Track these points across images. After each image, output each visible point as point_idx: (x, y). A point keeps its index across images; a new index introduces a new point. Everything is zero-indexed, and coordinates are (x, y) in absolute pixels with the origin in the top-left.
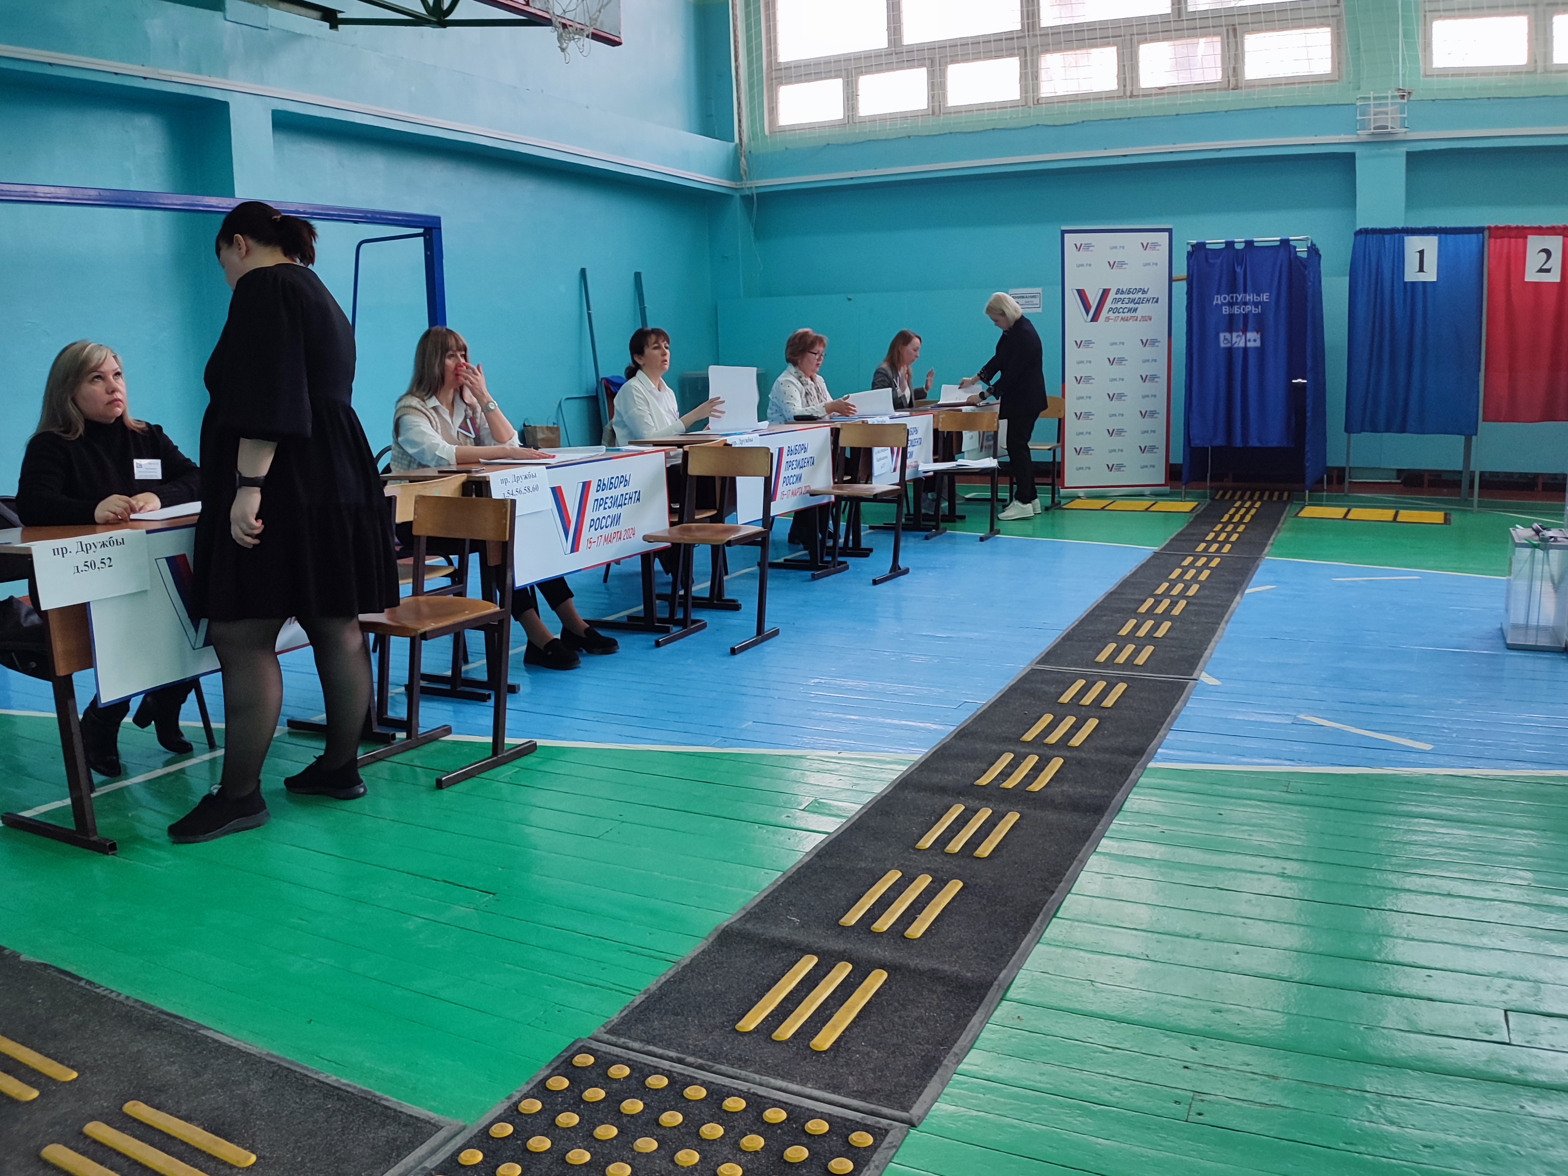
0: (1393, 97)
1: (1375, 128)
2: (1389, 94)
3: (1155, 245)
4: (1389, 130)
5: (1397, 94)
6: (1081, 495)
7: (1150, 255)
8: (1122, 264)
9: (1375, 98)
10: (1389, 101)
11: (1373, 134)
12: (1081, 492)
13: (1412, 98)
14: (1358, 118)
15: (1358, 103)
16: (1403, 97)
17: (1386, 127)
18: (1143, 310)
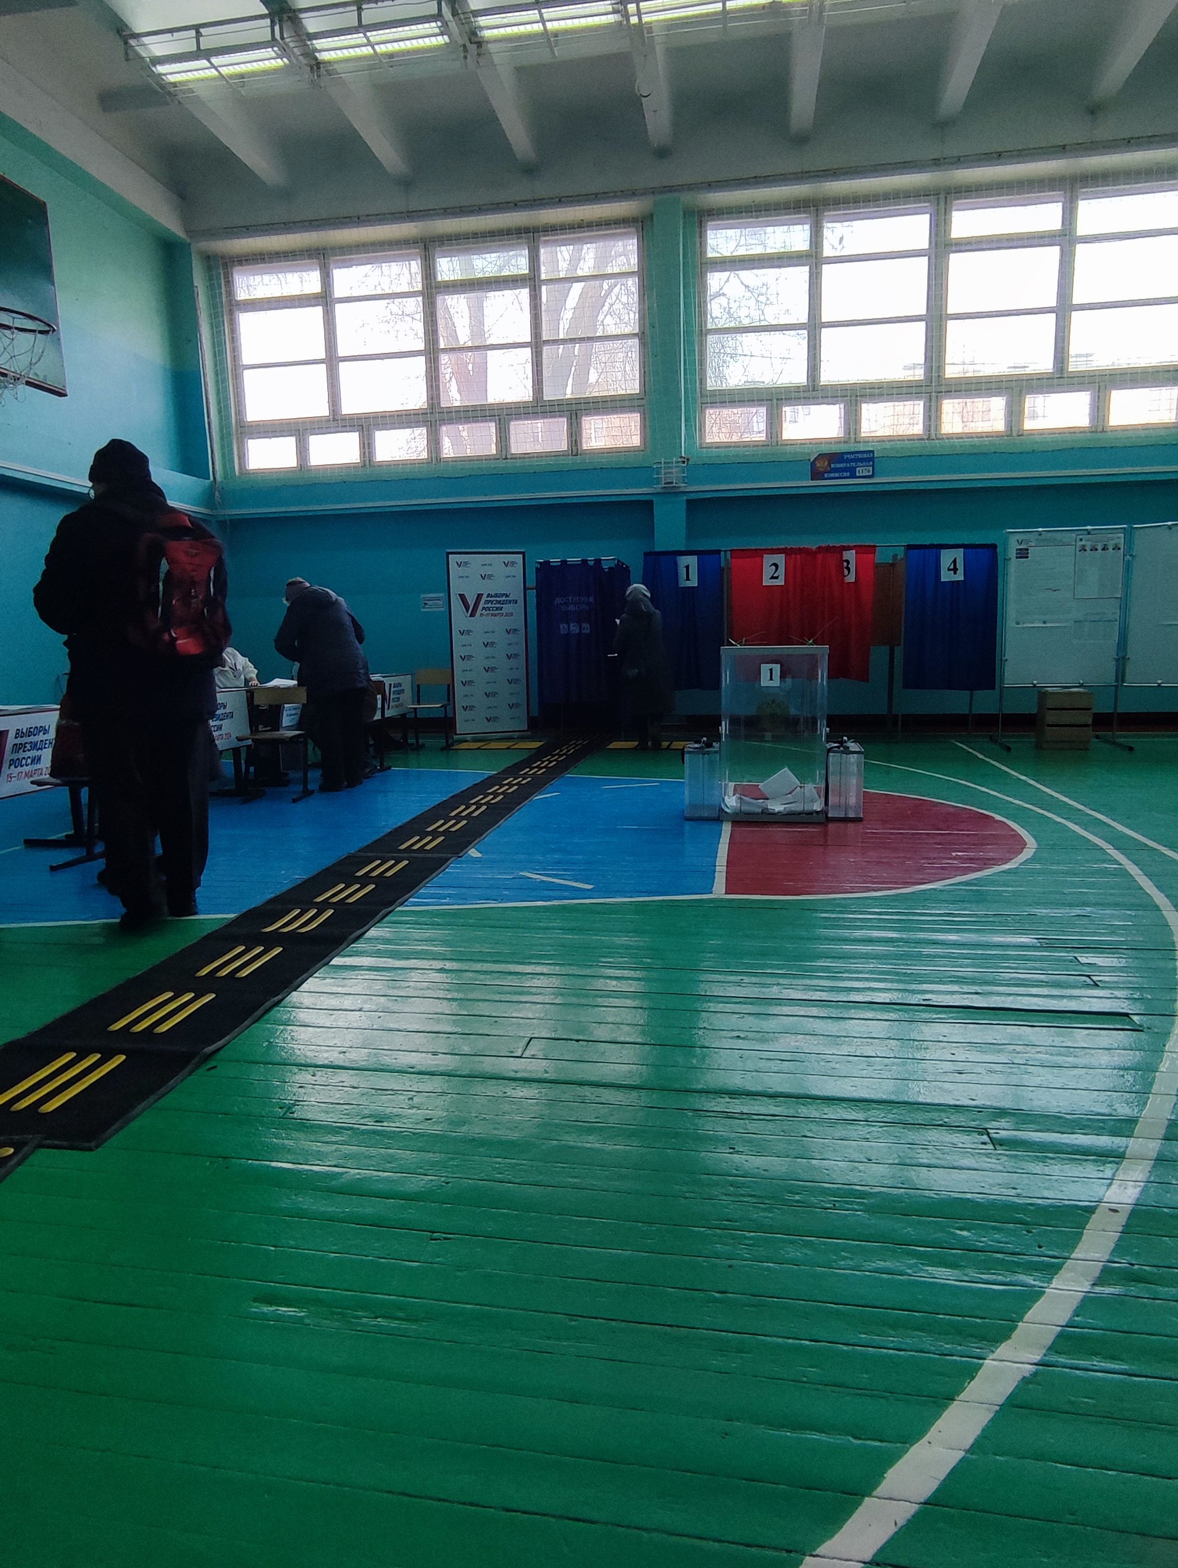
0: (677, 462)
1: (665, 484)
2: (674, 460)
3: (513, 563)
4: (674, 485)
5: (680, 460)
6: (469, 739)
7: (509, 570)
8: (490, 576)
9: (665, 463)
10: (674, 465)
11: (664, 487)
12: (469, 737)
13: (690, 463)
14: (655, 476)
15: (655, 466)
16: (684, 462)
17: (672, 483)
18: (507, 608)
